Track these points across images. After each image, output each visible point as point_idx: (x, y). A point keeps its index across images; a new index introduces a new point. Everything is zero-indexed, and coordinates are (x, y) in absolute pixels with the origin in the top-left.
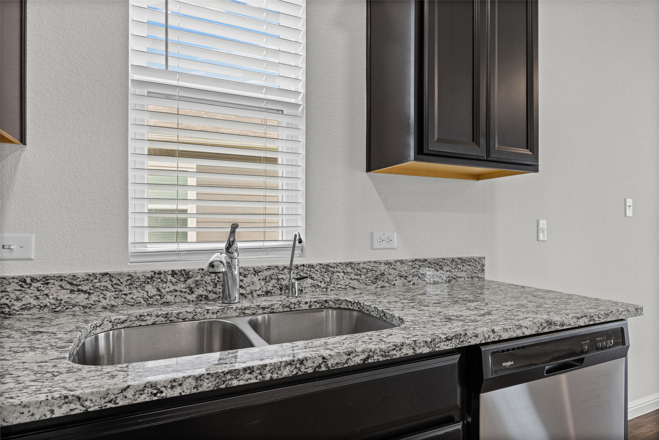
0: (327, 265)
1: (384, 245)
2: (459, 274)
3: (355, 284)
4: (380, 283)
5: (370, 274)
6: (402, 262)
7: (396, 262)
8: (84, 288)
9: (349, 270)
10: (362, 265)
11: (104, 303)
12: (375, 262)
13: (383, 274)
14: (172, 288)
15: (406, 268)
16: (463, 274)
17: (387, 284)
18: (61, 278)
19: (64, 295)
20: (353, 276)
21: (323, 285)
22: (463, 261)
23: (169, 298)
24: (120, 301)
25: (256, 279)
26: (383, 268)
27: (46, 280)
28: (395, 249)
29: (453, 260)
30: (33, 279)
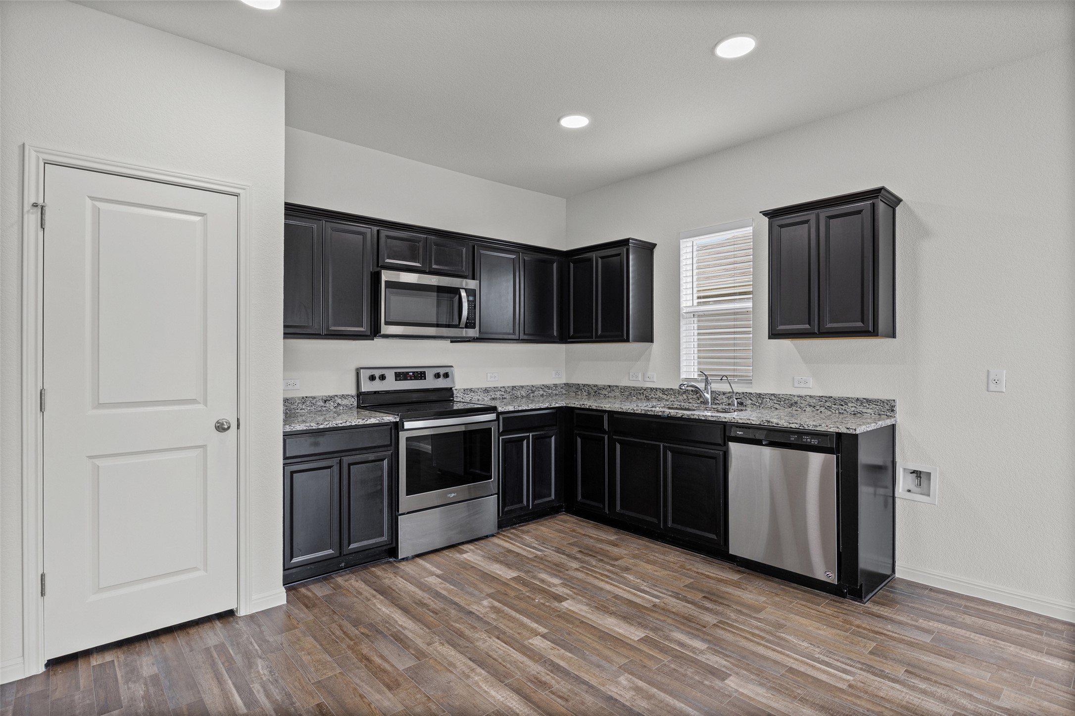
0: (760, 394)
1: (802, 385)
2: (864, 410)
3: (777, 406)
4: (794, 408)
5: (787, 402)
6: (811, 397)
7: (806, 396)
8: (666, 393)
9: (773, 398)
10: (781, 396)
11: (671, 399)
12: (790, 395)
13: (796, 403)
14: (692, 397)
15: (814, 401)
16: (869, 411)
17: (799, 409)
18: (660, 389)
19: (661, 395)
20: (775, 402)
21: (757, 404)
22: (869, 401)
23: (691, 401)
24: (676, 399)
25: (724, 397)
26: (796, 399)
27: (656, 389)
28: (810, 388)
29: (858, 399)
30: (654, 389)
